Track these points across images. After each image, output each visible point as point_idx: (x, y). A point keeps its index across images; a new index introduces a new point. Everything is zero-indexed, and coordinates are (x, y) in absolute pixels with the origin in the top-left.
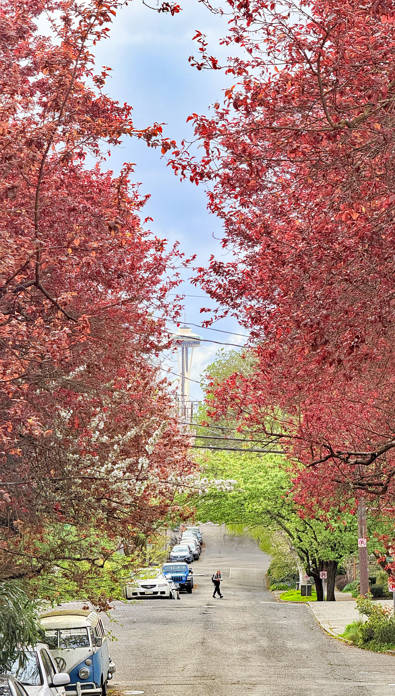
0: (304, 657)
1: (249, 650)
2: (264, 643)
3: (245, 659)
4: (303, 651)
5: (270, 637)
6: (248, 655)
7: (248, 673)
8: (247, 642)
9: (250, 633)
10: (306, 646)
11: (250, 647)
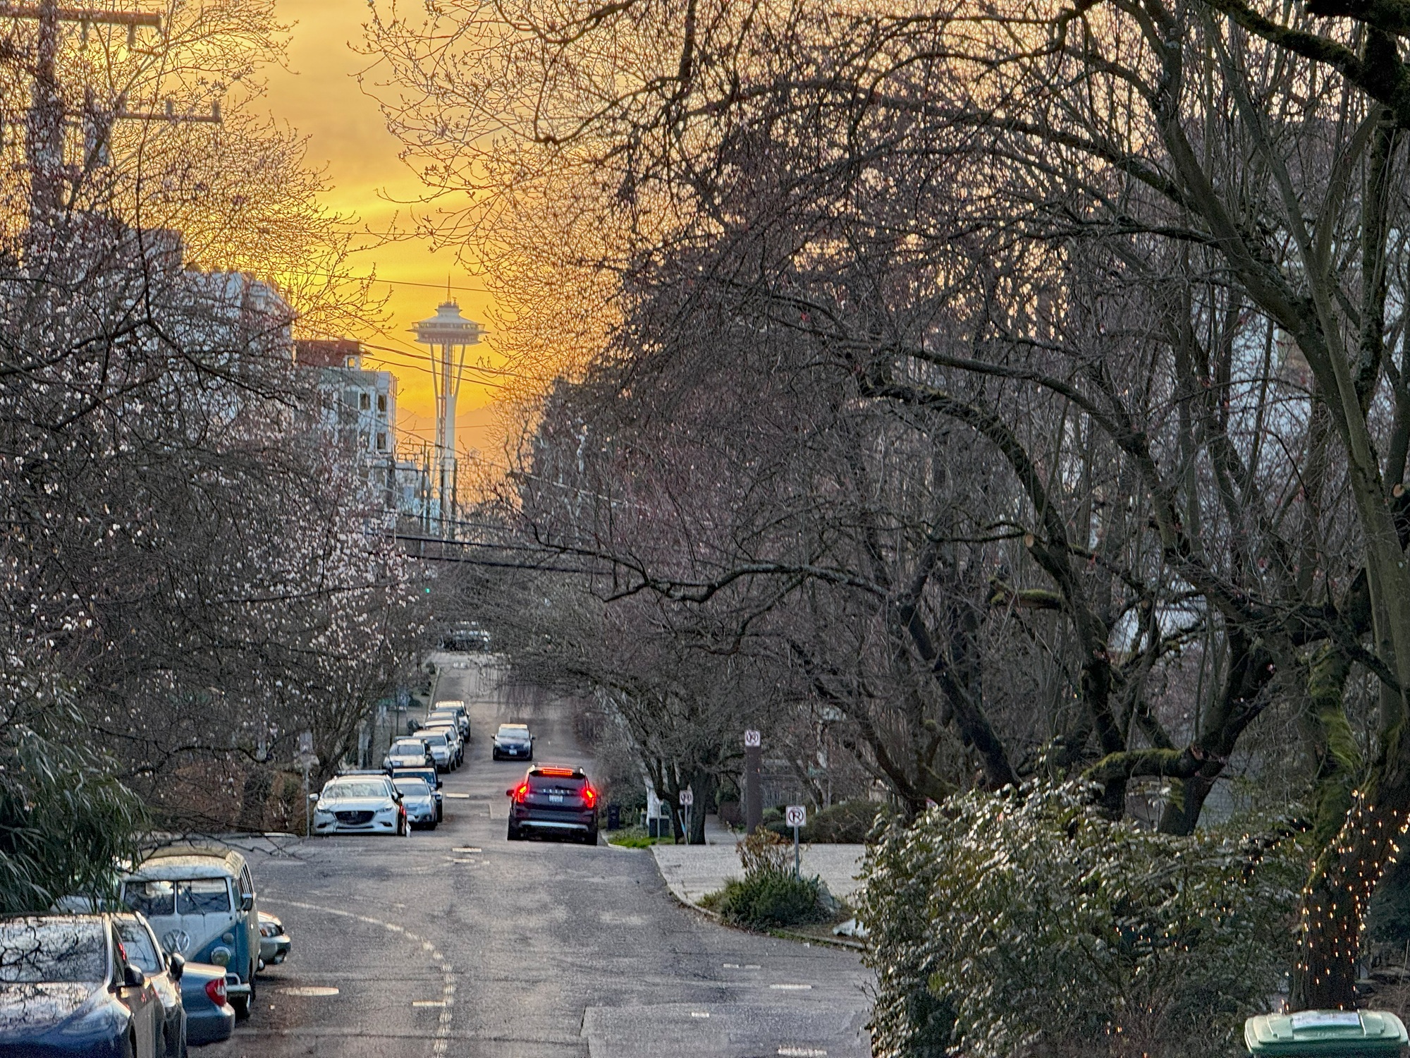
0: (630, 939)
1: (531, 925)
2: (561, 914)
3: (524, 940)
4: (630, 929)
5: (572, 906)
6: (529, 935)
7: (524, 964)
8: (530, 912)
9: (537, 897)
10: (635, 920)
11: (534, 922)
